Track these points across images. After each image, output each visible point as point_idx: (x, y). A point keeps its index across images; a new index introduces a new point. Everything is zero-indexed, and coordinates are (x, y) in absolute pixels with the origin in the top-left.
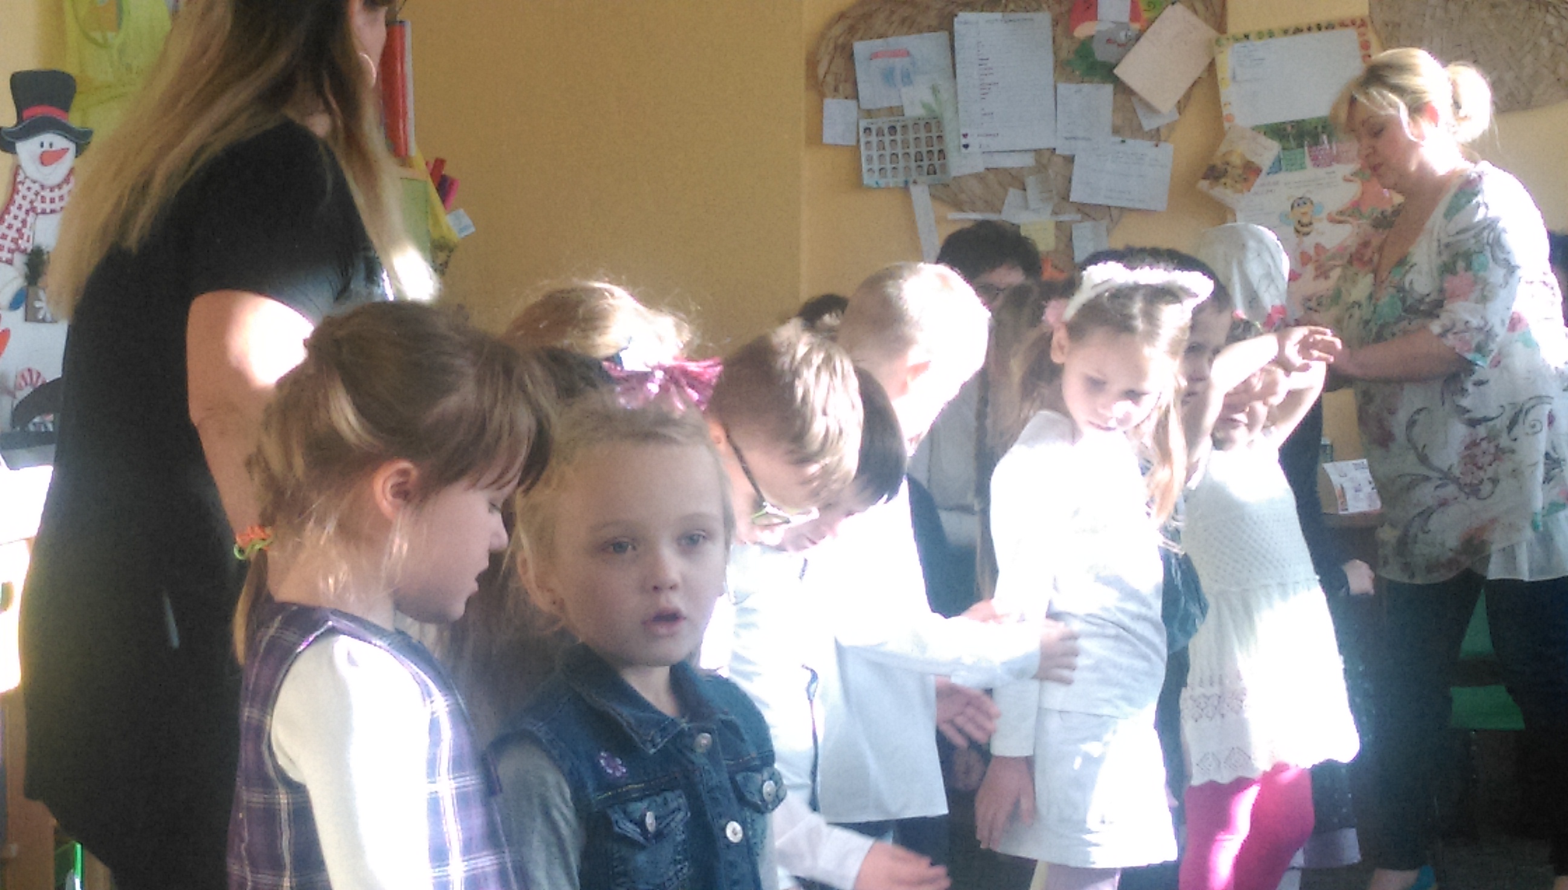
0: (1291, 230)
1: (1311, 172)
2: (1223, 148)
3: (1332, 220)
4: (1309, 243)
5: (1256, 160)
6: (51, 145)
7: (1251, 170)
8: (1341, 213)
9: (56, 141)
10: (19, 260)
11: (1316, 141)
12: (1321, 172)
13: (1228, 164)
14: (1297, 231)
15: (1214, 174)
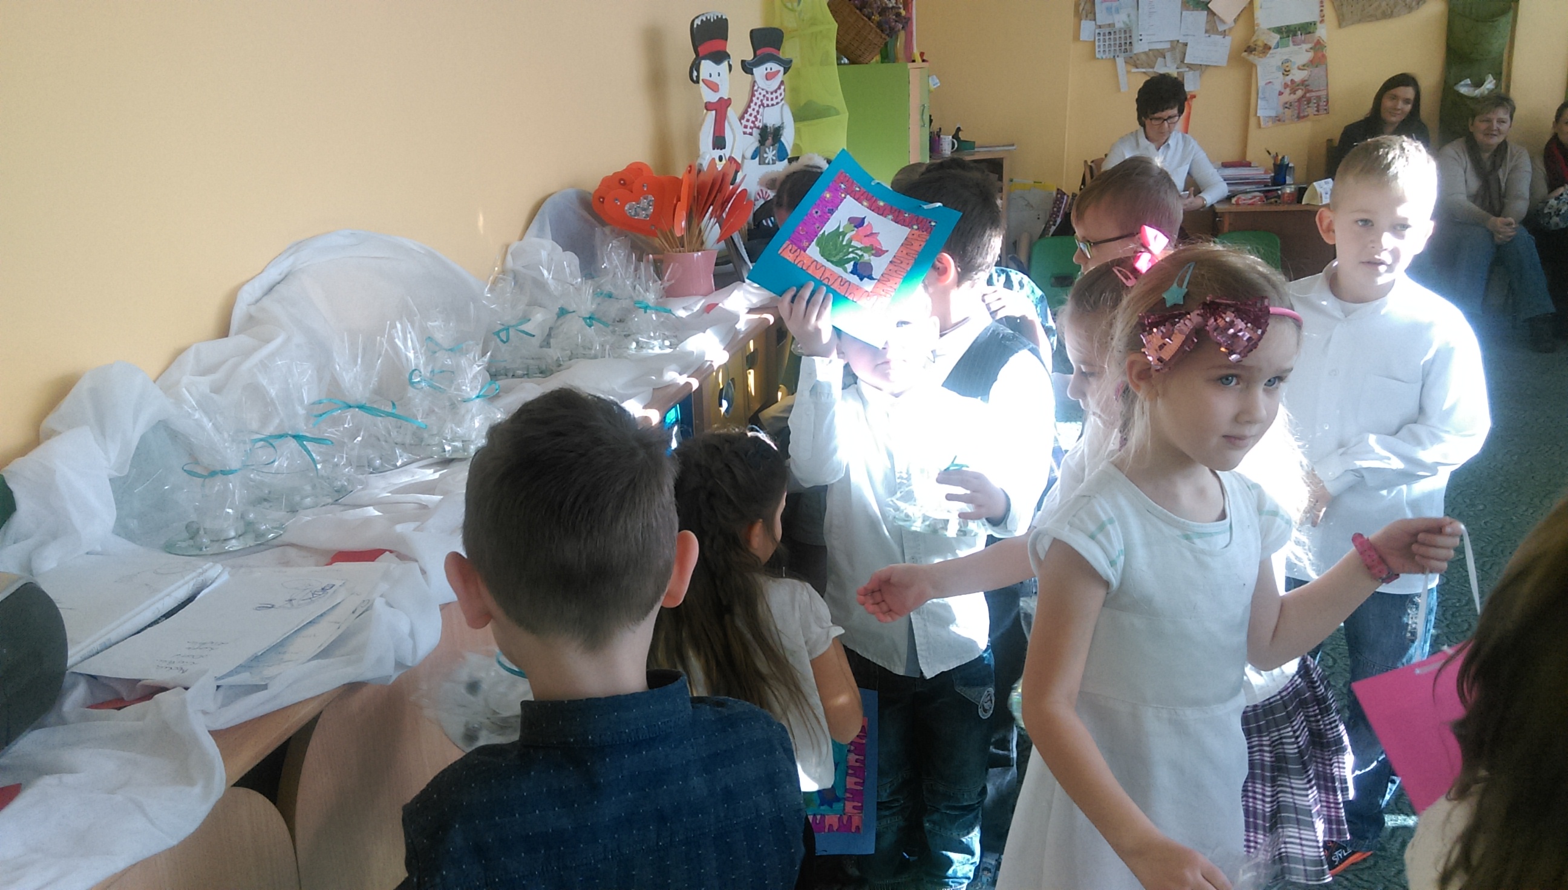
0: (1281, 73)
1: (1292, 48)
2: (1254, 39)
3: (1299, 69)
4: (1289, 78)
5: (1269, 43)
6: (771, 69)
7: (1267, 48)
8: (1304, 66)
9: (774, 67)
10: (756, 132)
11: (1295, 35)
12: (1296, 48)
13: (1256, 45)
14: (1283, 74)
15: (1250, 50)
